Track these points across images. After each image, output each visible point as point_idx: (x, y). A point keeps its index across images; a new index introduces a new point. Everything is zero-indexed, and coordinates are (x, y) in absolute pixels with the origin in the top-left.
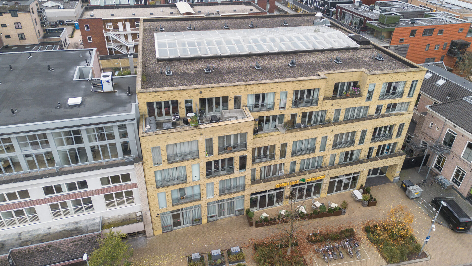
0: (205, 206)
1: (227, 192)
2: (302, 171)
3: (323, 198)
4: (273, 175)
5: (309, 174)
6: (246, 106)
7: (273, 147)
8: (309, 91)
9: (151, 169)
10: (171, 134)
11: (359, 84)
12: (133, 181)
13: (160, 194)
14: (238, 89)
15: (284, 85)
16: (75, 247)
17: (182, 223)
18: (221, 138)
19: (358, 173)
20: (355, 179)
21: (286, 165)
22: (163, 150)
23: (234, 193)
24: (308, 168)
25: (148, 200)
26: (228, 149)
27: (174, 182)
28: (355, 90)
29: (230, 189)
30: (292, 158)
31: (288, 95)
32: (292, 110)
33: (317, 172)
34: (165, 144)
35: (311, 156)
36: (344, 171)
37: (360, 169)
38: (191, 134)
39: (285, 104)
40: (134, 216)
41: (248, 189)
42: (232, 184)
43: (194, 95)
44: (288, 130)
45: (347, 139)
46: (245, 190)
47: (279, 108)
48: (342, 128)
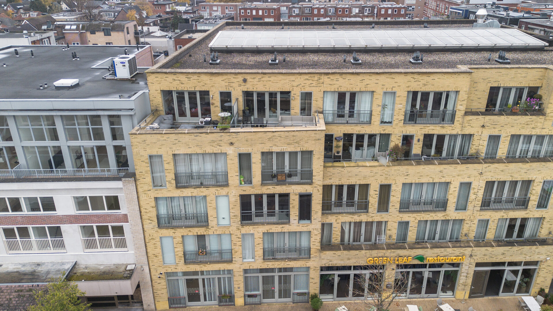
0: (239, 273)
1: (278, 256)
2: (420, 243)
3: (461, 301)
4: (365, 241)
5: (432, 248)
6: (322, 113)
7: (365, 188)
8: (438, 96)
9: (149, 192)
10: (180, 135)
11: (540, 92)
12: (123, 211)
13: (163, 239)
14: (308, 79)
15: (389, 80)
16: (19, 300)
17: (202, 297)
18: (266, 155)
19: (536, 263)
20: (528, 274)
21: (389, 226)
22: (168, 163)
23: (290, 259)
24: (434, 239)
25: (146, 246)
26: (279, 177)
27: (188, 223)
28: (530, 102)
29: (284, 252)
30: (401, 215)
31: (397, 99)
32: (404, 127)
33: (449, 247)
34: (171, 153)
35: (439, 216)
36: (503, 254)
37: (538, 256)
38: (213, 141)
39: (392, 115)
40: (122, 269)
41: (316, 256)
42: (287, 242)
43: (234, 84)
44: (394, 161)
45: (513, 195)
46: (310, 258)
47: (379, 122)
48: (502, 171)
